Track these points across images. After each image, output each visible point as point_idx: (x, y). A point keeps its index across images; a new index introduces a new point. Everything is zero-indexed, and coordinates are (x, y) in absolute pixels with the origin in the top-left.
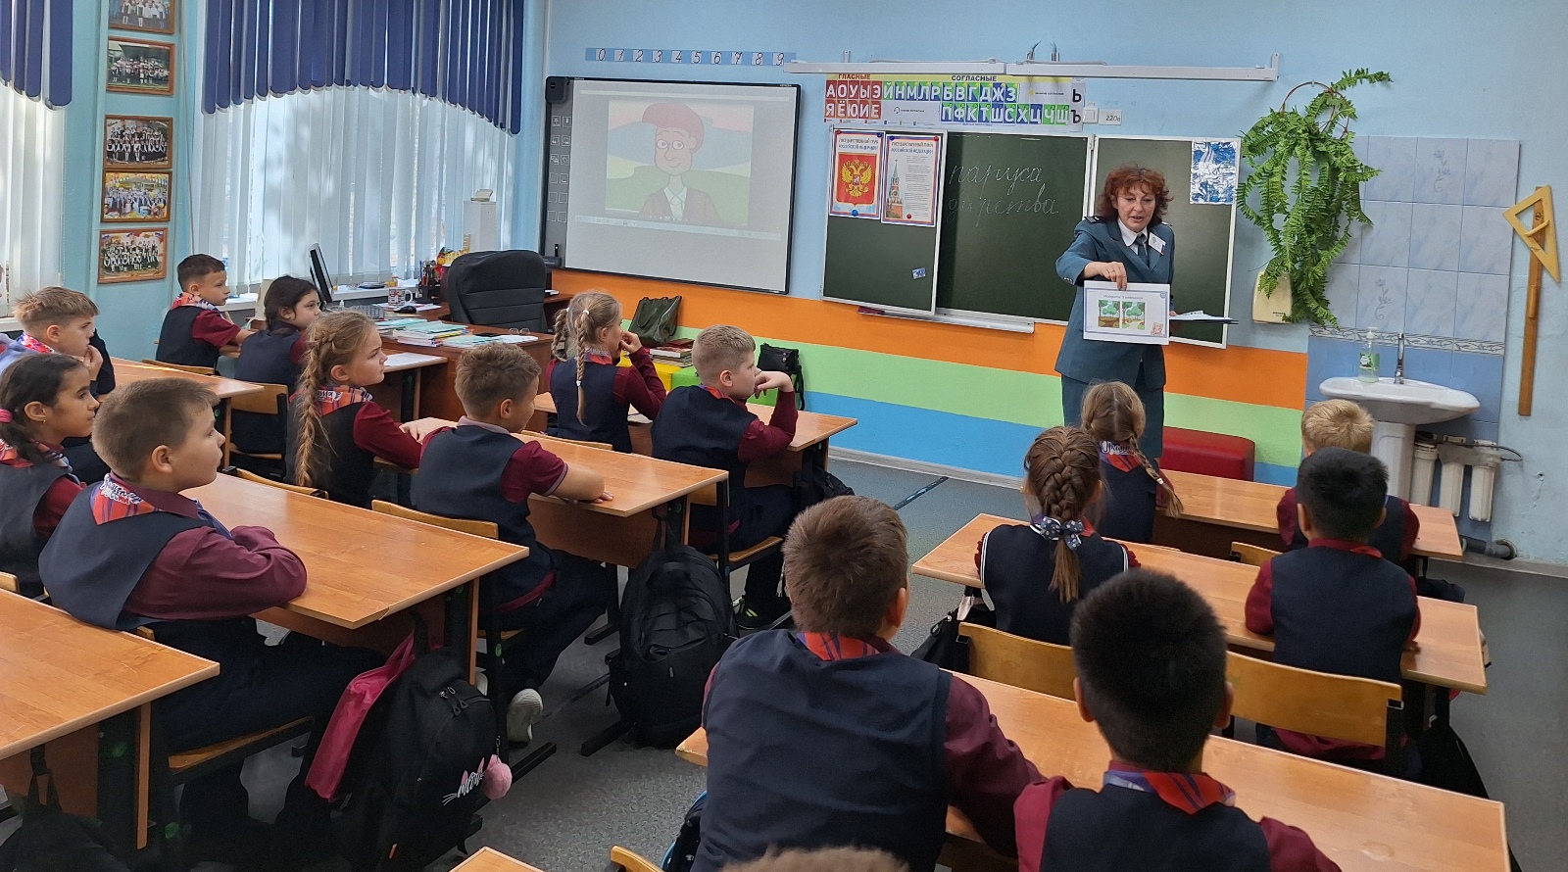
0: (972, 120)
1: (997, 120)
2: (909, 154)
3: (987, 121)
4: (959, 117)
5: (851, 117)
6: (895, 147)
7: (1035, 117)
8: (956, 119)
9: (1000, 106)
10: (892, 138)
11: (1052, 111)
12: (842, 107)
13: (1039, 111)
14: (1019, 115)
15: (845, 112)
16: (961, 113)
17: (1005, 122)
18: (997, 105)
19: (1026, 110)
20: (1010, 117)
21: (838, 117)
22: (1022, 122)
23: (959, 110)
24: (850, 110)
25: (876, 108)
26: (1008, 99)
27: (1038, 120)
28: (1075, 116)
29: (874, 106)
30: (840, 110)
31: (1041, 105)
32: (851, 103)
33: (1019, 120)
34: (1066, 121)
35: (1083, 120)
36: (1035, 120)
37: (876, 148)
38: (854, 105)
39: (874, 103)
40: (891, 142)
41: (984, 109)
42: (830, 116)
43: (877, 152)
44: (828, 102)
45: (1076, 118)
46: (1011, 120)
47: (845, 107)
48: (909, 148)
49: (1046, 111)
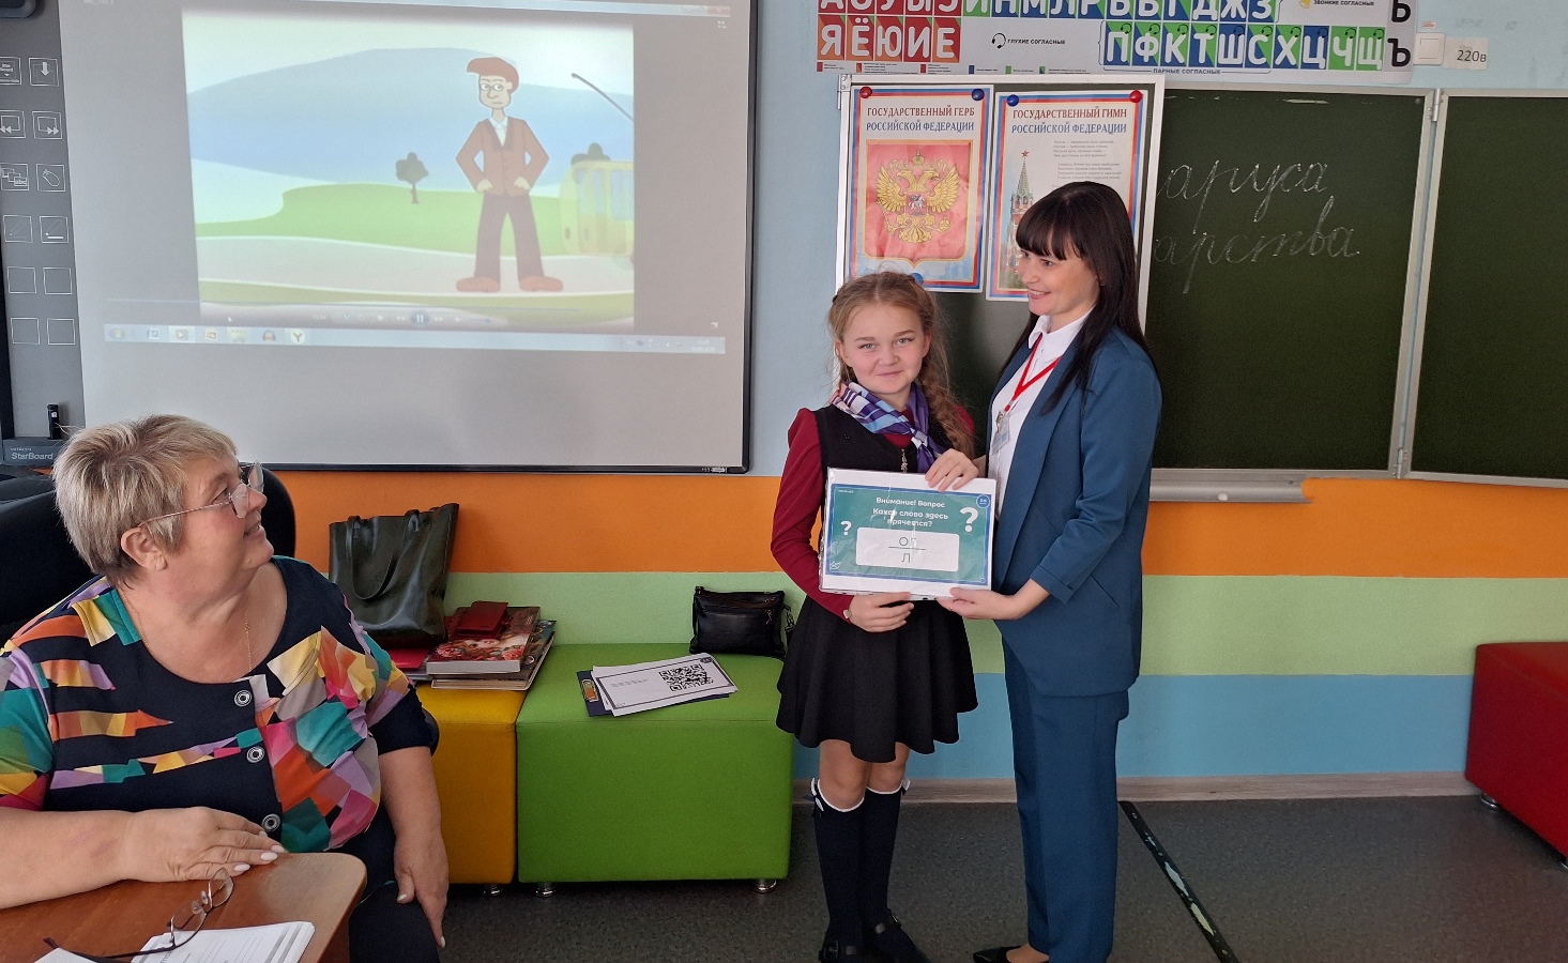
0: (1175, 62)
1: (1231, 60)
2: (1062, 136)
3: (1208, 63)
4: (1146, 54)
5: (885, 57)
6: (1022, 122)
7: (1313, 54)
8: (1138, 60)
9: (1238, 30)
10: (1014, 101)
11: (1349, 41)
12: (862, 34)
13: (1321, 40)
14: (1278, 49)
15: (869, 47)
16: (1150, 45)
17: (1249, 64)
18: (1232, 27)
19: (1294, 39)
20: (1259, 54)
21: (852, 58)
22: (1286, 64)
23: (1147, 38)
24: (882, 40)
25: (947, 36)
26: (1256, 15)
27: (1319, 59)
28: (1396, 51)
29: (943, 31)
30: (857, 40)
31: (1326, 28)
32: (886, 23)
33: (1278, 62)
34: (1377, 61)
35: (1415, 59)
36: (1313, 61)
37: (970, 126)
38: (893, 29)
39: (942, 23)
40: (1010, 110)
41: (1203, 37)
42: (831, 55)
43: (974, 136)
44: (825, 20)
45: (1400, 56)
46: (1262, 61)
47: (869, 35)
48: (1062, 121)
49: (1337, 39)
